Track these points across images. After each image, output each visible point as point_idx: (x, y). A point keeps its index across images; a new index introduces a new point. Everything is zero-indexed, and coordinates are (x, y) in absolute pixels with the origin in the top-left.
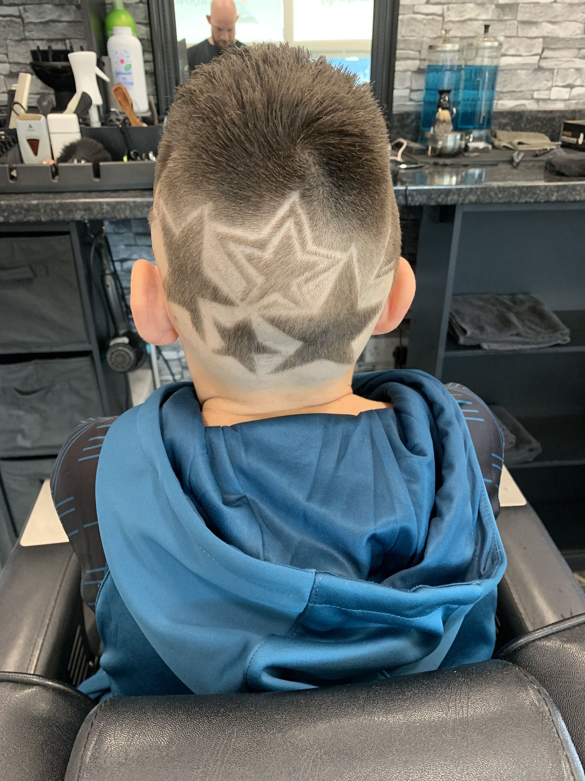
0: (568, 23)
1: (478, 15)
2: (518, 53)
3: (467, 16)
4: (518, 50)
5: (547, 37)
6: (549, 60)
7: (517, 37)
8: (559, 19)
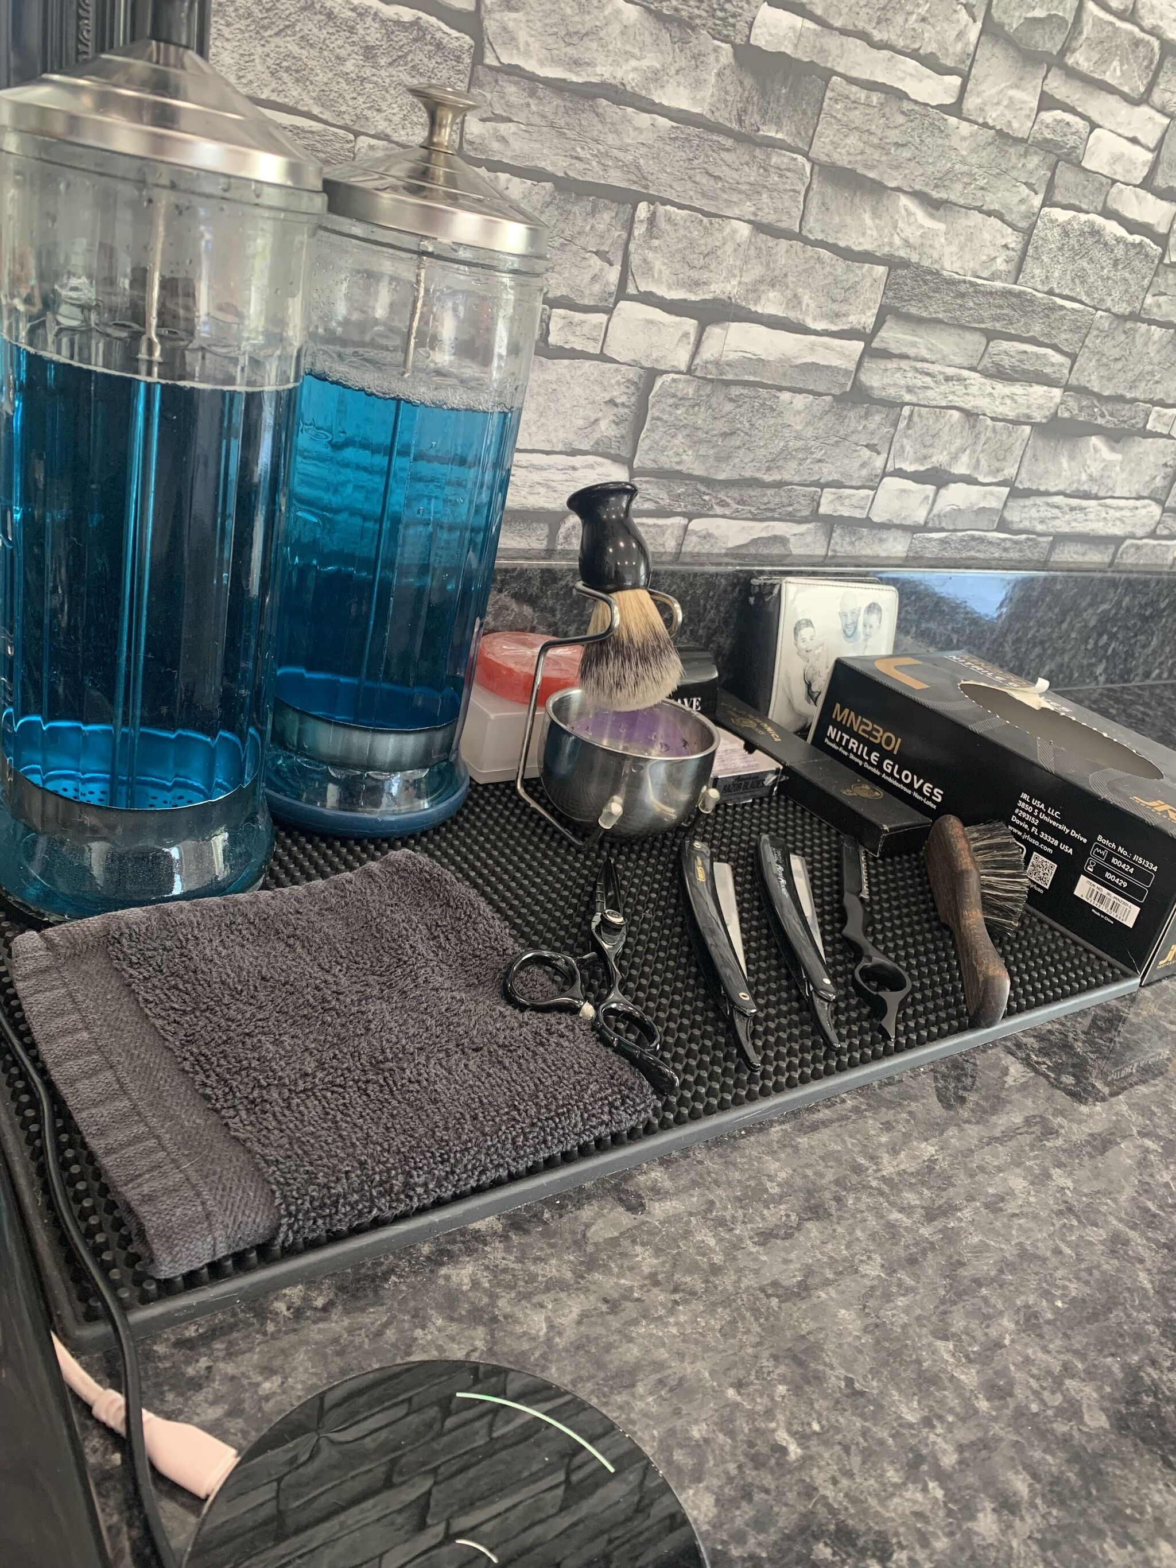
0: (977, 217)
1: (655, 77)
2: (792, 315)
3: (603, 71)
4: (795, 301)
5: (905, 264)
6: (892, 365)
7: (799, 237)
8: (954, 193)
